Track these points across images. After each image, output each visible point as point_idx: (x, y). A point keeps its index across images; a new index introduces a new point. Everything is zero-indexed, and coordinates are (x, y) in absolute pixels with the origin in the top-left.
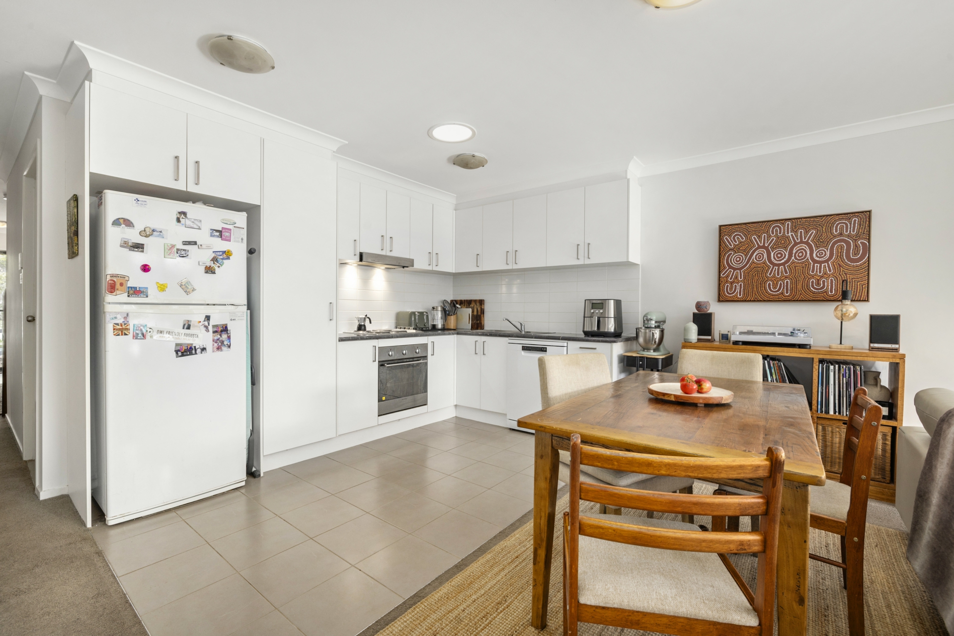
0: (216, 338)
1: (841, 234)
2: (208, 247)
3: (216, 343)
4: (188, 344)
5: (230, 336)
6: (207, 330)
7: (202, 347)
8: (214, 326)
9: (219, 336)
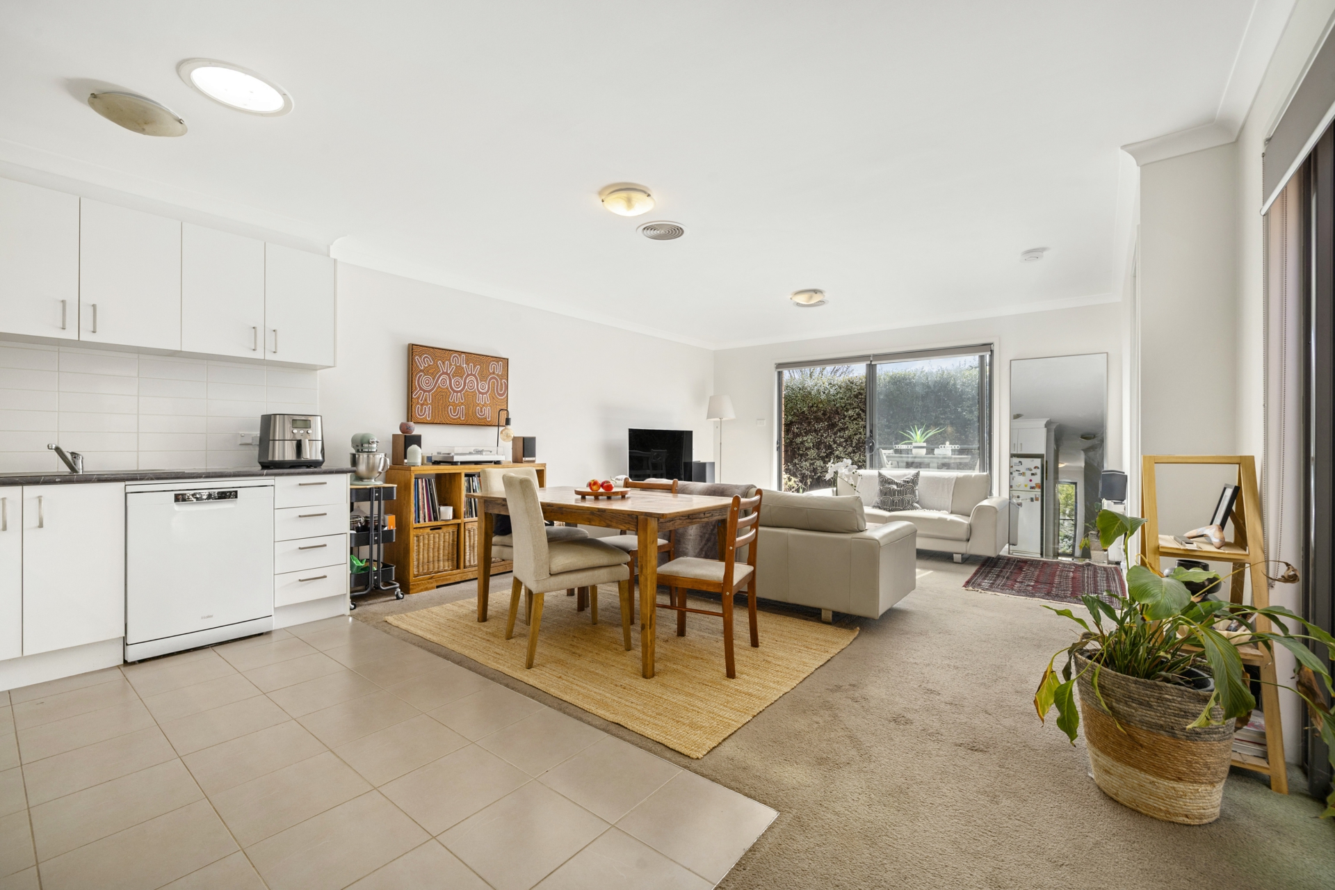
1: (494, 373)
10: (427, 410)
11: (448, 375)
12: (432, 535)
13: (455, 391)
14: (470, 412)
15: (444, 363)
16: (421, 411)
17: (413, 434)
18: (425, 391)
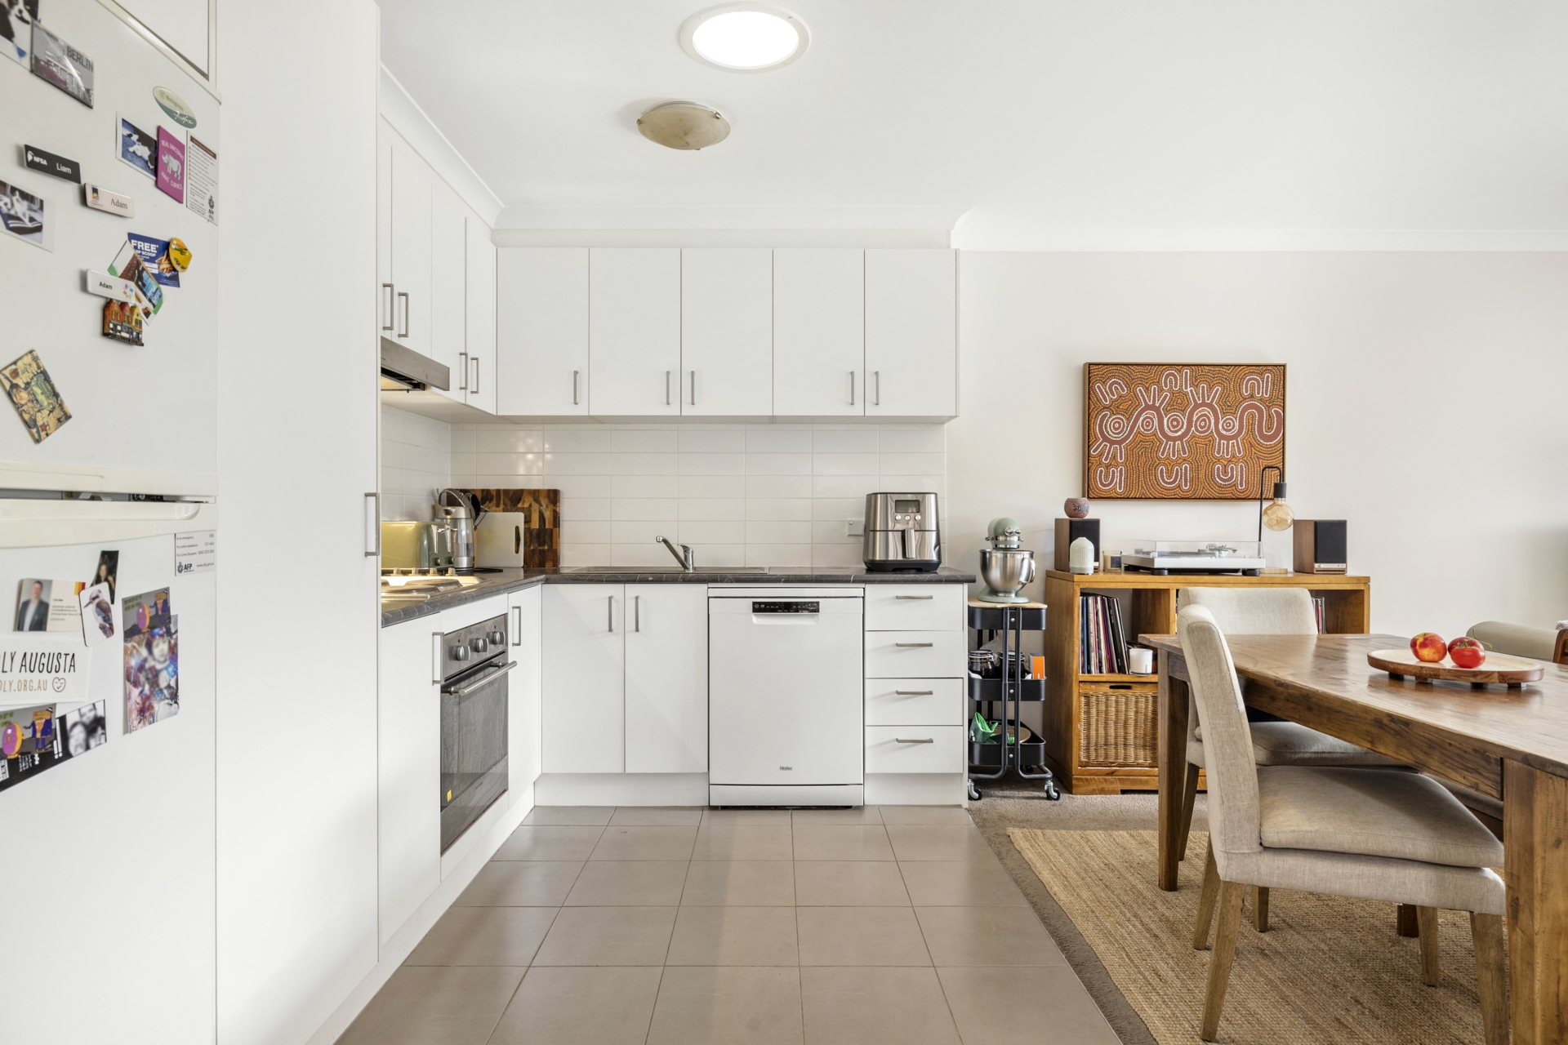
0: (134, 662)
1: (1252, 396)
2: (118, 212)
3: (136, 684)
4: (36, 711)
5: (176, 645)
6: (108, 629)
7: (89, 717)
8: (128, 603)
9: (144, 652)
10: (1117, 474)
11: (1157, 410)
12: (1114, 698)
13: (1169, 438)
14: (1202, 475)
15: (1147, 389)
16: (1106, 477)
17: (1087, 517)
18: (1112, 443)
